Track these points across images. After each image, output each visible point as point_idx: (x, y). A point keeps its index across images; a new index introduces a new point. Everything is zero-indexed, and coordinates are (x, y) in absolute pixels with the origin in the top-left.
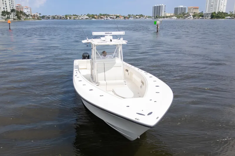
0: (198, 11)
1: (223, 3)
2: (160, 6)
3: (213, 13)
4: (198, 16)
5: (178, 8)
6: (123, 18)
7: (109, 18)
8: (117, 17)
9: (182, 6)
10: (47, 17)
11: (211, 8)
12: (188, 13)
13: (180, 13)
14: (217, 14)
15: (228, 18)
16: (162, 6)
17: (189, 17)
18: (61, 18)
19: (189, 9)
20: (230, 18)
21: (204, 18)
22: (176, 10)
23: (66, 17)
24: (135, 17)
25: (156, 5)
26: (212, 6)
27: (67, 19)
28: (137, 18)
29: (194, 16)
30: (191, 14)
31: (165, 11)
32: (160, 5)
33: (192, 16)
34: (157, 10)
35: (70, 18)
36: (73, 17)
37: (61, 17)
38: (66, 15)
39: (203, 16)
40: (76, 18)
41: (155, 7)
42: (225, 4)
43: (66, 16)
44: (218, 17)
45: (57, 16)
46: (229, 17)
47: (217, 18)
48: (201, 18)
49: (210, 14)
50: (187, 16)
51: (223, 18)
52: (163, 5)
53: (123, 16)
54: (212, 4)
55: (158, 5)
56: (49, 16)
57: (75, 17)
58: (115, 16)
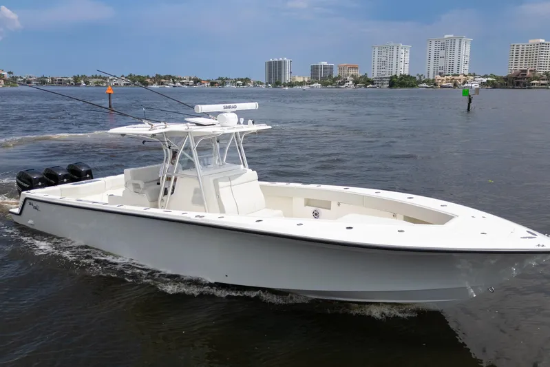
0: (359, 74)
1: (403, 57)
2: (280, 62)
3: (391, 78)
4: (362, 83)
5: (317, 67)
6: (209, 84)
7: (179, 84)
8: (197, 81)
9: (325, 63)
11: (384, 67)
12: (339, 77)
13: (325, 78)
14: (401, 79)
15: (422, 87)
16: (285, 62)
17: (346, 84)
18: (61, 82)
19: (341, 69)
20: (427, 87)
21: (375, 86)
22: (315, 69)
23: (76, 82)
24: (234, 82)
25: (271, 60)
26: (384, 63)
28: (238, 85)
29: (356, 82)
30: (348, 78)
31: (291, 72)
32: (281, 59)
33: (351, 82)
34: (275, 70)
36: (92, 81)
37: (61, 80)
39: (372, 83)
40: (102, 82)
41: (270, 63)
42: (407, 61)
43: (76, 78)
44: (402, 85)
46: (424, 85)
47: (401, 87)
48: (371, 86)
49: (386, 78)
50: (342, 82)
51: (413, 86)
52: (285, 59)
53: (208, 81)
54: (384, 59)
55: (276, 60)
57: (100, 80)
58: (190, 79)
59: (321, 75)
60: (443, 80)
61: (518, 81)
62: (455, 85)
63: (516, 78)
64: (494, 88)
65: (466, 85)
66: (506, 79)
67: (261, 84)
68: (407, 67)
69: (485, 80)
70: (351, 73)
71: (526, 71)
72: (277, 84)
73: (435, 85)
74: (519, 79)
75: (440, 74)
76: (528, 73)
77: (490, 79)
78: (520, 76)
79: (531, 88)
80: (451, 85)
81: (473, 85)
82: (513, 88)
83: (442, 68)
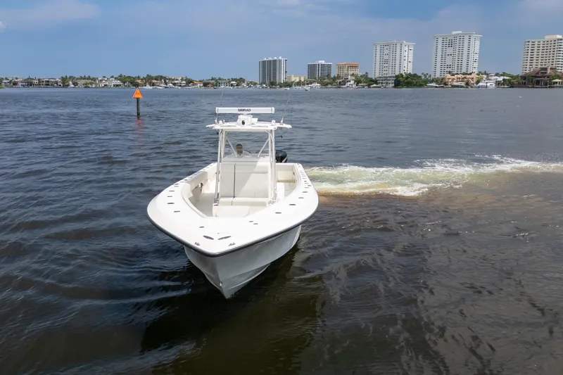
0: (359, 72)
1: (407, 55)
2: (275, 61)
3: (397, 77)
4: (365, 82)
5: (314, 66)
6: (202, 85)
7: (171, 85)
8: (189, 82)
9: (323, 62)
10: (10, 82)
11: (386, 65)
12: (339, 77)
13: (322, 76)
14: (407, 78)
15: (432, 87)
16: (280, 61)
17: (348, 84)
18: (48, 84)
19: (340, 68)
20: (436, 87)
21: (378, 85)
22: (312, 68)
23: (63, 83)
24: (228, 82)
25: (265, 59)
26: (386, 61)
27: (69, 85)
28: (232, 85)
29: (358, 82)
30: (349, 77)
31: (286, 72)
32: (276, 58)
33: (352, 82)
34: (269, 69)
35: (75, 84)
36: (81, 82)
37: (48, 81)
38: (62, 77)
39: (376, 82)
40: (91, 83)
41: (264, 62)
42: (411, 59)
43: (64, 80)
44: (409, 84)
45: (39, 80)
46: (434, 84)
47: (408, 87)
48: (375, 85)
49: (391, 77)
50: (343, 81)
51: (421, 86)
52: (280, 58)
53: (200, 81)
54: (386, 57)
55: (270, 59)
56: (17, 78)
57: (89, 81)
58: (182, 80)
59: (318, 74)
60: (453, 79)
61: (538, 80)
62: (467, 84)
63: (536, 77)
64: (512, 87)
65: (480, 84)
66: (524, 77)
67: (255, 84)
68: (410, 65)
69: (500, 79)
70: (351, 72)
71: (546, 69)
72: (273, 84)
73: (445, 84)
74: (539, 77)
75: (450, 73)
76: (549, 71)
77: (505, 78)
78: (540, 75)
79: (553, 87)
80: (463, 84)
81: (488, 84)
82: (533, 87)
83: (449, 66)
